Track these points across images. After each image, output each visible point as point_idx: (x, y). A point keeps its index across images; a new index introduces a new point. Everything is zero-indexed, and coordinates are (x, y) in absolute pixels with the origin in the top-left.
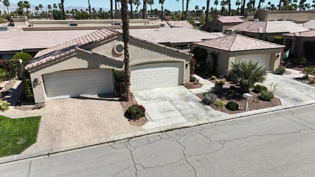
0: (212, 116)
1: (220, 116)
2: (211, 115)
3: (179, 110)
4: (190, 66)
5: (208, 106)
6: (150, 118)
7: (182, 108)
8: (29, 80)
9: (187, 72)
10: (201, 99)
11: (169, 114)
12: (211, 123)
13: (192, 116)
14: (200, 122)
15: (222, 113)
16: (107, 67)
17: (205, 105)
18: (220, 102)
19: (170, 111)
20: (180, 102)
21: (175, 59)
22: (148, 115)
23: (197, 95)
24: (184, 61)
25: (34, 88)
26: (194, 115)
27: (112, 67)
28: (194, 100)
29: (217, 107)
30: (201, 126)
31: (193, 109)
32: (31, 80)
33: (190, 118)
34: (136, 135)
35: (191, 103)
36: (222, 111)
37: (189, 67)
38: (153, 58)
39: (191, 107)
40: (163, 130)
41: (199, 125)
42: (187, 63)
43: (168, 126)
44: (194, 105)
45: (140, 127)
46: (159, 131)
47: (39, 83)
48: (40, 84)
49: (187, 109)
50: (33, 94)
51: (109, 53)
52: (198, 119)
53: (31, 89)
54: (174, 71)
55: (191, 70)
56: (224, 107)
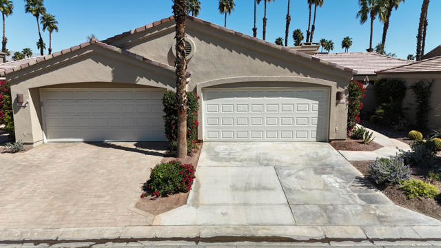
0: (381, 219)
1: (411, 223)
2: (379, 217)
3: (287, 191)
4: (349, 99)
5: (379, 193)
6: (196, 198)
7: (299, 187)
8: (7, 97)
9: (340, 111)
10: (363, 172)
11: (253, 196)
12: (372, 241)
13: (316, 209)
14: (335, 232)
15: (422, 216)
16: (152, 83)
17: (369, 187)
18: (419, 185)
19: (260, 188)
20: (301, 173)
21: (309, 79)
22: (197, 191)
23: (357, 164)
24: (333, 84)
25: (16, 113)
26: (324, 208)
27: (160, 85)
28: (343, 174)
29: (406, 196)
30: (333, 244)
31: (326, 193)
32: (11, 97)
33: (308, 214)
34: (123, 236)
35: (331, 180)
36: (421, 209)
37: (344, 100)
38: (256, 73)
39: (326, 187)
40: (205, 233)
41: (327, 240)
42: (341, 90)
43: (228, 226)
44: (337, 185)
45: (151, 217)
46: (193, 235)
47: (23, 105)
48: (25, 106)
49: (310, 190)
50: (13, 125)
51: (162, 57)
52: (330, 222)
53: (11, 115)
54: (308, 108)
55: (351, 107)
56: (431, 200)
